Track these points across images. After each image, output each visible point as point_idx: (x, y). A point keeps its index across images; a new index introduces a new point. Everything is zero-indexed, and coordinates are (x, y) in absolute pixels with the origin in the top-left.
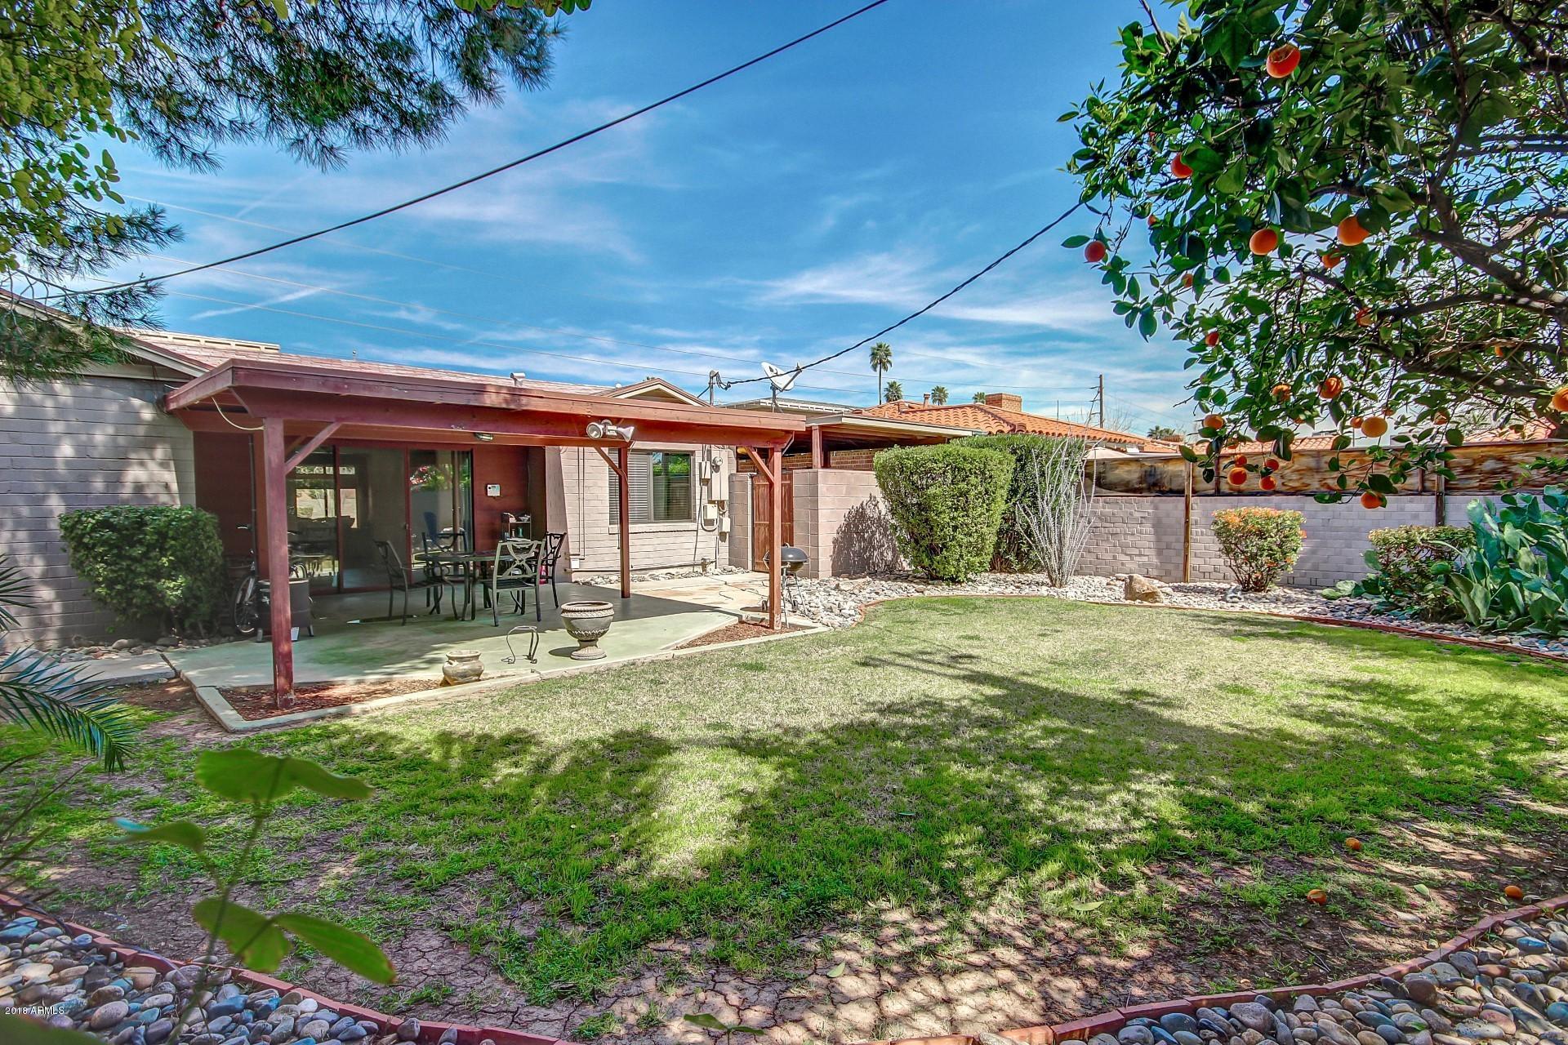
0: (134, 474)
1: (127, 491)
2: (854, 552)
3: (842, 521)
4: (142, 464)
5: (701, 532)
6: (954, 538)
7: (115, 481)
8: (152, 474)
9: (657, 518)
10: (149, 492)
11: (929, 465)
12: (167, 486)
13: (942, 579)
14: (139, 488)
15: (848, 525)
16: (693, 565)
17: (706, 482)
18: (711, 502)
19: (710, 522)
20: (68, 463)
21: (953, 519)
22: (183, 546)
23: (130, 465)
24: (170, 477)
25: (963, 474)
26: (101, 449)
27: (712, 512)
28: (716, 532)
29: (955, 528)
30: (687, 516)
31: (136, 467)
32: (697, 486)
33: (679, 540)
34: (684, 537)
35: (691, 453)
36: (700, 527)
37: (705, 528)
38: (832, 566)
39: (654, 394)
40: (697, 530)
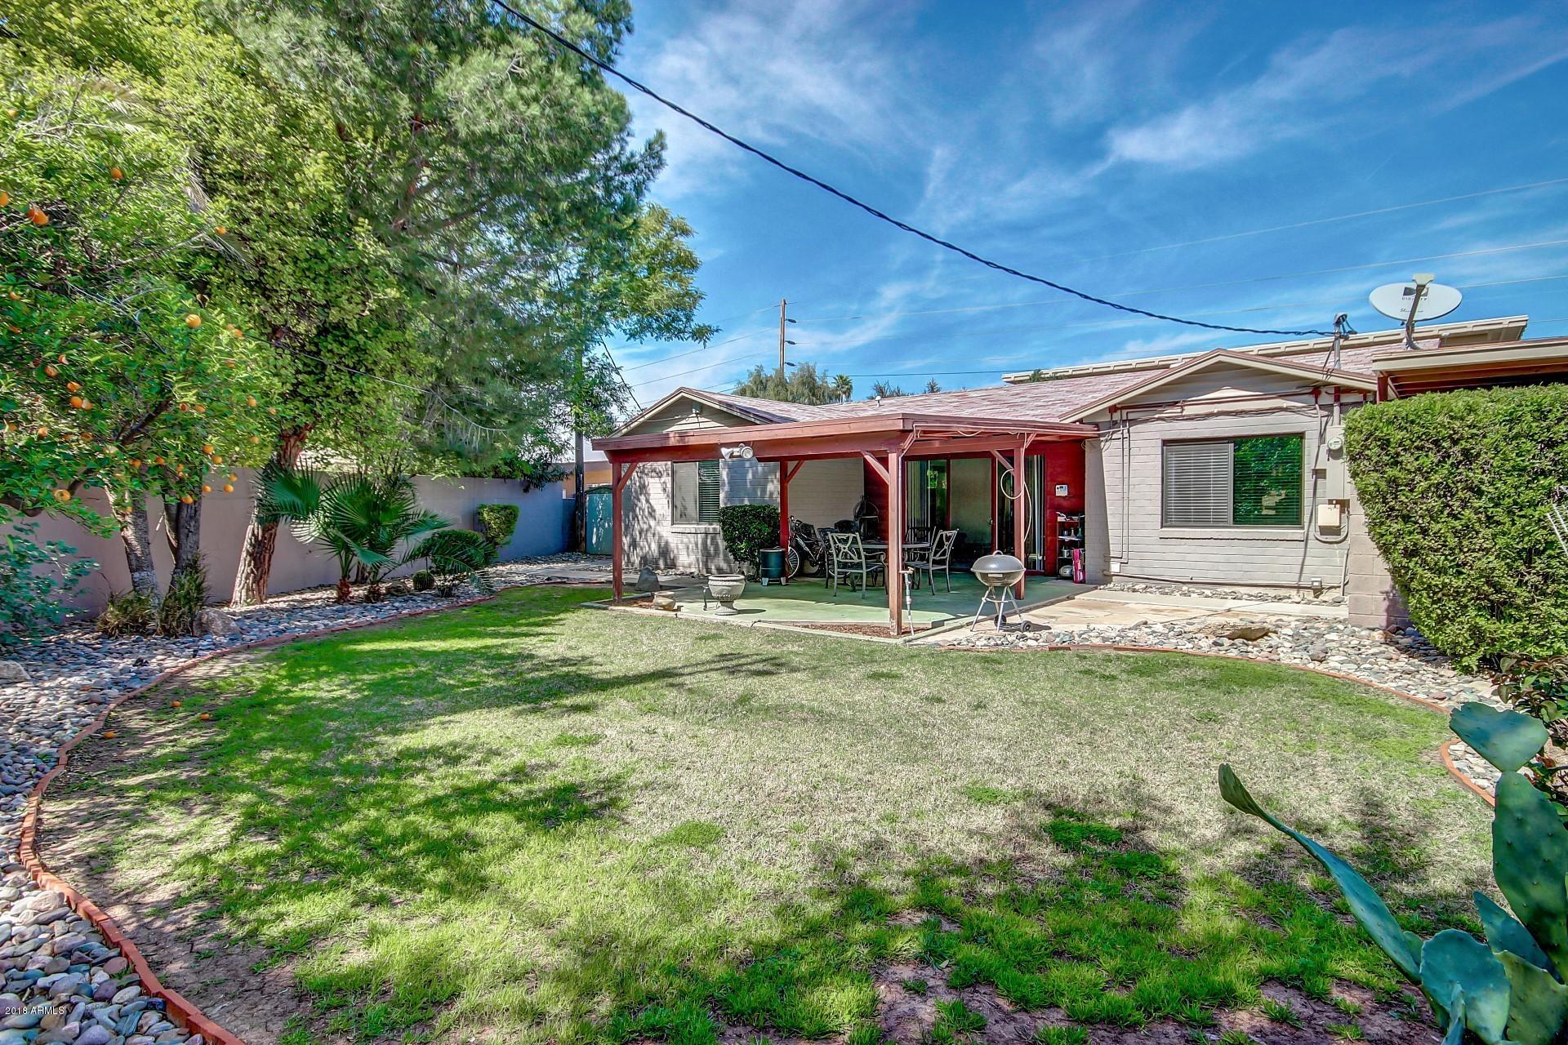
0: (770, 487)
4: (772, 482)
5: (1312, 543)
8: (775, 488)
9: (1238, 520)
10: (774, 496)
14: (771, 495)
16: (1299, 588)
17: (1320, 474)
18: (1329, 502)
19: (1327, 531)
20: (751, 482)
23: (768, 482)
26: (760, 474)
27: (1330, 516)
28: (1345, 545)
30: (1292, 518)
31: (770, 484)
32: (1308, 480)
33: (1271, 551)
34: (1281, 548)
35: (1301, 436)
36: (1311, 536)
37: (1323, 538)
38: (1387, 610)
39: (1220, 367)
40: (1306, 541)
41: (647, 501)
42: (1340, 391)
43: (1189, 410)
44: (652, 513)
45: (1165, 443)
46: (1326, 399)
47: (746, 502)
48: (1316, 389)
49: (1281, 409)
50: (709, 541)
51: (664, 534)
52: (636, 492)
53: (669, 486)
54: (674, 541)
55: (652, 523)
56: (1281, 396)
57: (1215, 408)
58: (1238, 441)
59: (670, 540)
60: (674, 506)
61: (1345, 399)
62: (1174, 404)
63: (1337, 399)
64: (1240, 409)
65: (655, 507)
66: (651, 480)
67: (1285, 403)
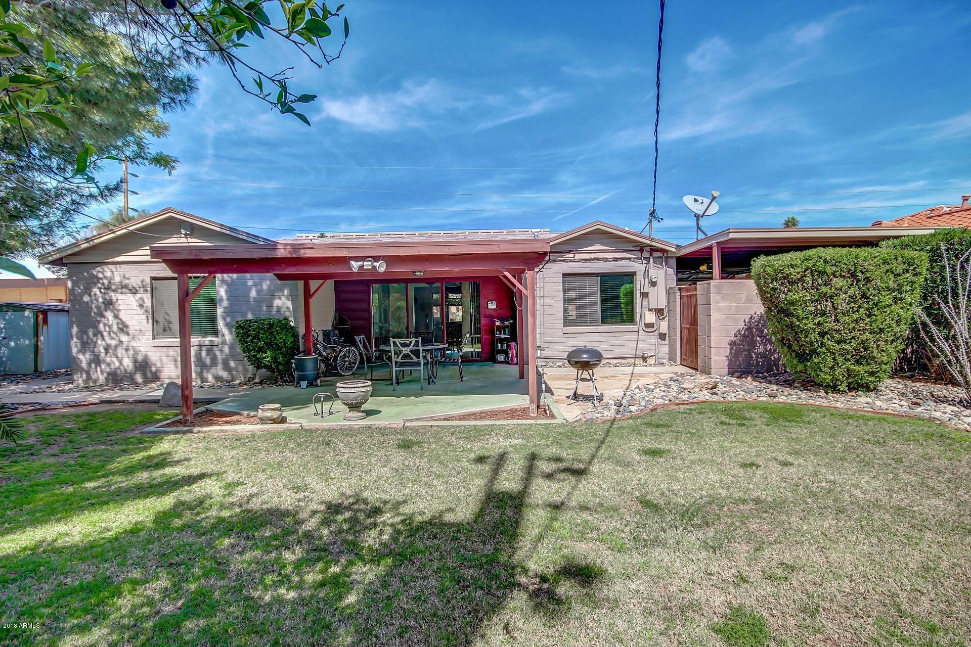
0: (277, 303)
1: (274, 311)
2: (758, 354)
3: (741, 326)
4: (280, 298)
5: (641, 333)
6: (823, 344)
7: (270, 306)
8: (283, 303)
9: (604, 321)
10: (282, 311)
11: (787, 271)
12: (288, 308)
13: (819, 385)
14: (279, 309)
15: (749, 329)
16: (635, 358)
17: (645, 295)
18: (650, 310)
19: (649, 325)
20: (254, 298)
21: (819, 324)
22: (267, 337)
23: (275, 298)
24: (289, 304)
25: (825, 277)
26: (265, 292)
27: (650, 318)
28: (657, 333)
29: (822, 334)
30: (631, 319)
31: (278, 300)
32: (638, 298)
33: (621, 338)
34: (627, 336)
35: (634, 274)
36: (641, 329)
37: (646, 330)
38: (728, 366)
39: (598, 232)
40: (638, 332)
41: (116, 317)
42: (653, 250)
43: (578, 256)
44: (123, 328)
45: (565, 275)
46: (645, 254)
47: (250, 316)
48: (641, 248)
49: (626, 258)
50: (204, 353)
51: (143, 349)
52: (98, 308)
53: (148, 302)
54: (154, 356)
55: (124, 338)
56: (625, 251)
57: (592, 256)
58: (603, 276)
59: (150, 354)
60: (155, 322)
61: (655, 254)
62: (569, 252)
63: (651, 255)
64: (605, 257)
65: (128, 323)
66: (120, 297)
67: (627, 255)
